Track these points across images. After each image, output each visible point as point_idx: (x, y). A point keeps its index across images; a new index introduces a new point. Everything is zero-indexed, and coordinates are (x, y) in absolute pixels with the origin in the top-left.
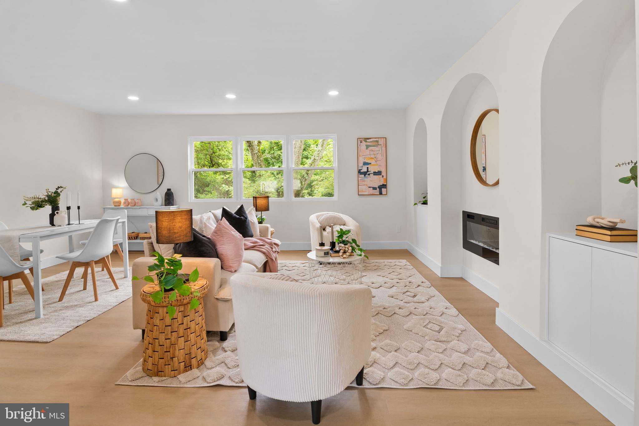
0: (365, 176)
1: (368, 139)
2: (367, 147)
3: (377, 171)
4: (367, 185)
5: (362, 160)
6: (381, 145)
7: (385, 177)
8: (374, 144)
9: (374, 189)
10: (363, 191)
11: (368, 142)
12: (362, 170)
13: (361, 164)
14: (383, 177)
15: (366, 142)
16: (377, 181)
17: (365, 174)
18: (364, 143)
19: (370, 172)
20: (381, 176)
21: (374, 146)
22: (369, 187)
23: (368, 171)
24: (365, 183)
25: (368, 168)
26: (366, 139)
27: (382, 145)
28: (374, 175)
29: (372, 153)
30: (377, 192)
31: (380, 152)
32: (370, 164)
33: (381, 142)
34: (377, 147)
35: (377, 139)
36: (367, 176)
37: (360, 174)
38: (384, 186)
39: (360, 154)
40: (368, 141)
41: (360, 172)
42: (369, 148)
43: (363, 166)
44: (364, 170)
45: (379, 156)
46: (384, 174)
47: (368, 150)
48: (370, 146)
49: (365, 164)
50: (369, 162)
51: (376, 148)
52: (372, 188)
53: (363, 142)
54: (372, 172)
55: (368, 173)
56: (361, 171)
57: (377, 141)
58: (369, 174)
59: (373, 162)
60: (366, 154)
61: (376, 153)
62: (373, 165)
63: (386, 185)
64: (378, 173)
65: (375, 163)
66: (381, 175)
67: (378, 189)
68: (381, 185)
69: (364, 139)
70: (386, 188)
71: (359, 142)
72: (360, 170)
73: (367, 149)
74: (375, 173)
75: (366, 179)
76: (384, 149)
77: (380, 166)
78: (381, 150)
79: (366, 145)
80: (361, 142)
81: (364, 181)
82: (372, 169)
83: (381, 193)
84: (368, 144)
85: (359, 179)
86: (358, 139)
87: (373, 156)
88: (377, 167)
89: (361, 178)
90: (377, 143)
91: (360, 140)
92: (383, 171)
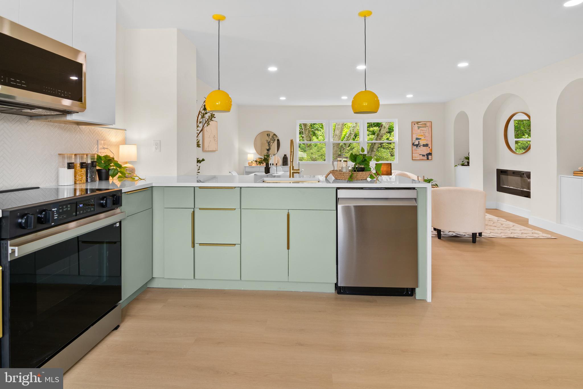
1: (419, 122)
2: (419, 128)
4: (418, 153)
5: (415, 137)
6: (428, 126)
7: (431, 148)
8: (424, 125)
9: (423, 156)
10: (415, 157)
13: (414, 139)
14: (429, 148)
15: (418, 124)
16: (425, 151)
17: (417, 145)
18: (416, 125)
20: (428, 147)
21: (423, 127)
22: (420, 155)
23: (419, 144)
24: (417, 152)
25: (419, 142)
29: (422, 132)
30: (425, 158)
31: (428, 131)
32: (421, 139)
33: (428, 124)
34: (425, 128)
36: (418, 147)
37: (414, 146)
38: (430, 154)
39: (414, 132)
40: (419, 123)
41: (413, 144)
44: (417, 143)
45: (427, 134)
46: (430, 146)
47: (419, 130)
48: (421, 127)
49: (417, 139)
53: (416, 124)
54: (422, 144)
55: (419, 145)
56: (415, 144)
57: (425, 124)
58: (420, 146)
59: (422, 138)
60: (418, 133)
61: (424, 132)
62: (422, 140)
63: (431, 153)
64: (426, 145)
65: (424, 139)
67: (426, 156)
68: (428, 154)
69: (416, 122)
70: (431, 155)
71: (413, 124)
72: (414, 143)
73: (418, 129)
74: (424, 145)
75: (417, 149)
76: (430, 129)
77: (427, 140)
79: (418, 127)
80: (414, 124)
81: (416, 151)
82: (422, 142)
83: (428, 159)
84: (419, 125)
85: (413, 149)
86: (412, 122)
87: (422, 134)
88: (425, 141)
89: (414, 149)
90: (425, 125)
91: (414, 123)
92: (429, 144)
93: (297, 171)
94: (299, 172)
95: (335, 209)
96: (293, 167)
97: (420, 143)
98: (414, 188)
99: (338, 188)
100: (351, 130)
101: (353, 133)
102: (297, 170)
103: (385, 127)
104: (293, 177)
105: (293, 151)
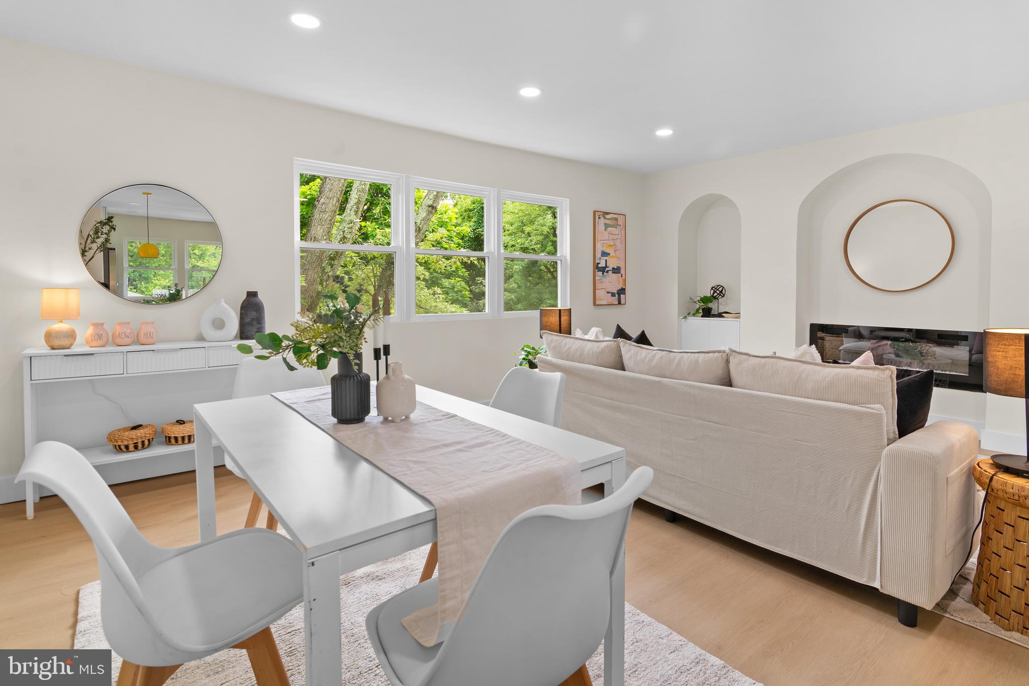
0: (603, 274)
1: (608, 213)
2: (606, 227)
3: (616, 268)
4: (605, 289)
5: (599, 248)
6: (620, 226)
7: (624, 277)
9: (613, 295)
10: (599, 299)
11: (607, 219)
12: (599, 263)
13: (598, 255)
14: (622, 277)
15: (605, 218)
16: (616, 283)
17: (603, 270)
18: (602, 221)
19: (608, 267)
20: (620, 275)
21: (613, 226)
22: (608, 293)
23: (606, 266)
24: (603, 285)
25: (606, 260)
26: (605, 214)
27: (622, 226)
28: (613, 273)
29: (611, 237)
30: (615, 300)
31: (619, 237)
32: (609, 254)
33: (620, 221)
34: (616, 228)
35: (616, 216)
36: (605, 273)
37: (598, 271)
38: (622, 291)
39: (598, 237)
40: (607, 216)
41: (597, 268)
42: (609, 228)
43: (602, 258)
44: (602, 264)
45: (618, 243)
46: (622, 271)
47: (606, 232)
48: (609, 226)
49: (604, 254)
50: (608, 251)
52: (610, 294)
53: (602, 218)
54: (611, 268)
55: (607, 269)
56: (600, 266)
57: (616, 219)
58: (608, 272)
59: (612, 252)
60: (605, 239)
61: (615, 237)
62: (613, 257)
63: (624, 289)
64: (616, 270)
65: (614, 254)
66: (620, 273)
67: (617, 295)
68: (620, 290)
69: (602, 213)
70: (625, 294)
71: (597, 217)
72: (598, 264)
73: (605, 230)
74: (614, 270)
75: (604, 280)
76: (623, 232)
77: (619, 258)
78: (620, 234)
79: (605, 224)
80: (599, 218)
81: (602, 282)
82: (612, 264)
83: (620, 303)
84: (607, 222)
85: (596, 278)
86: (594, 212)
87: (611, 243)
88: (616, 259)
89: (598, 278)
90: (615, 223)
91: (598, 215)
92: (622, 268)
97: (608, 265)
100: (346, 229)
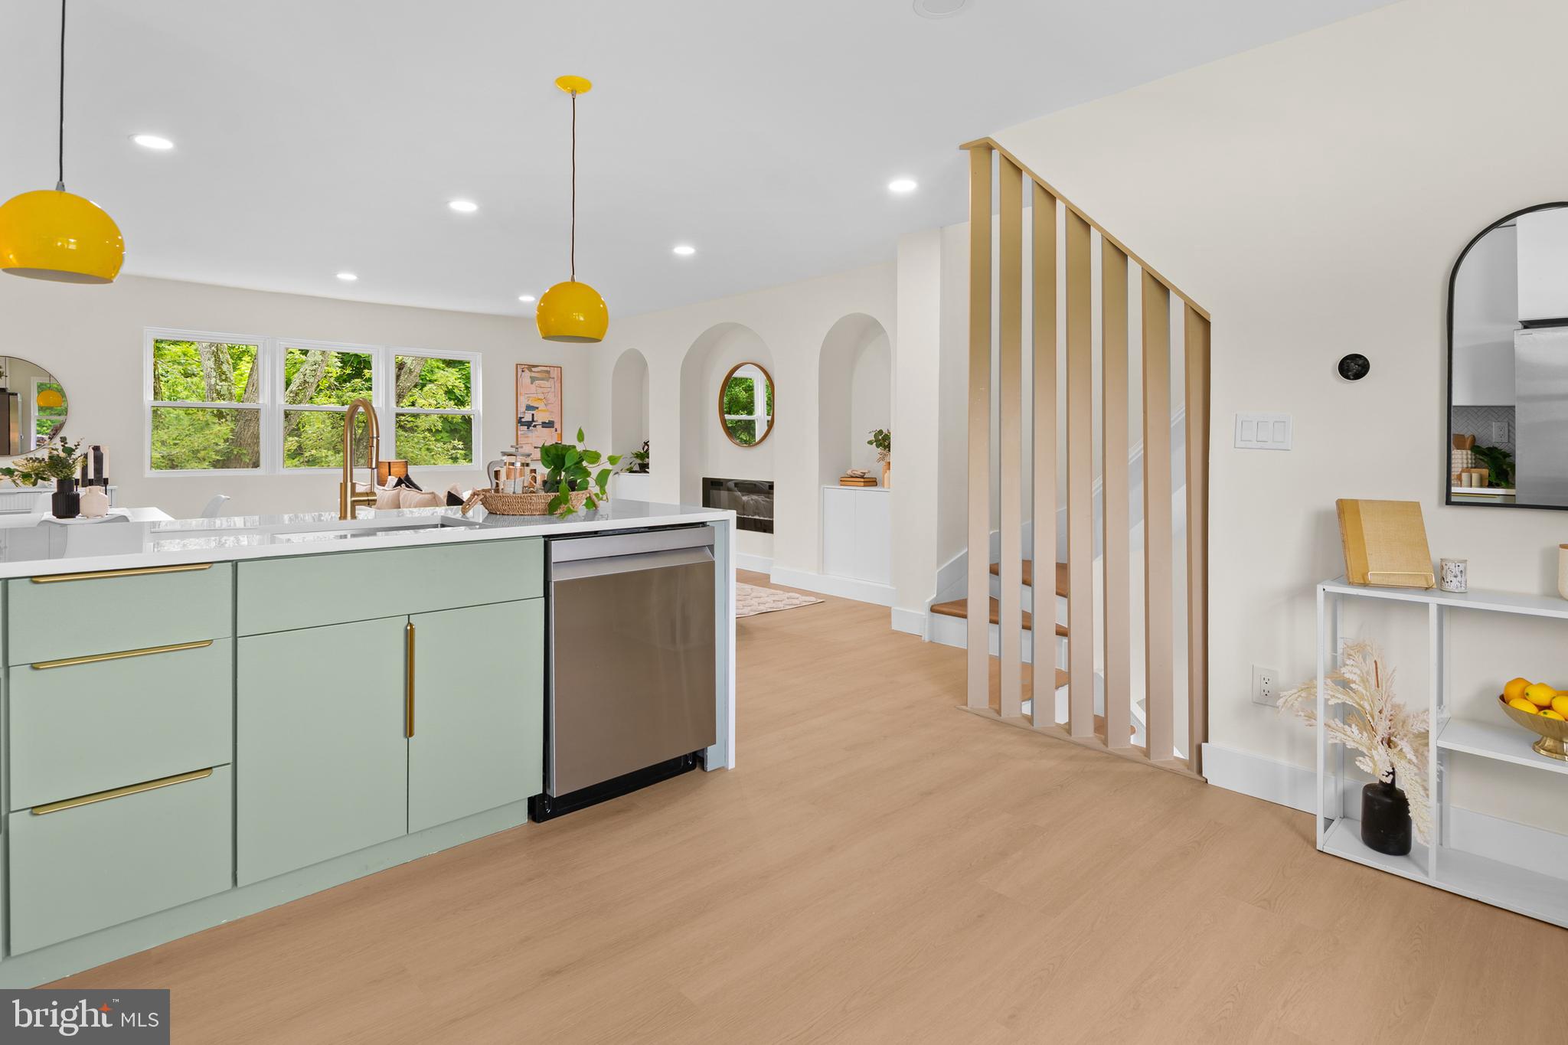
0: (528, 428)
1: (534, 366)
2: (533, 379)
3: (548, 422)
4: (533, 444)
5: (523, 402)
6: (553, 378)
7: (559, 431)
8: (543, 375)
11: (534, 372)
12: (523, 418)
13: (522, 408)
14: (556, 431)
15: (531, 371)
16: (549, 438)
17: (529, 424)
18: (527, 374)
19: (537, 421)
20: (554, 429)
21: (542, 379)
22: (535, 447)
23: (533, 421)
24: (529, 441)
25: (533, 415)
26: (530, 367)
27: (556, 379)
28: (543, 427)
29: (540, 390)
31: (553, 390)
32: (537, 408)
33: (554, 373)
34: (548, 381)
35: (548, 369)
36: (532, 428)
37: (521, 426)
39: (521, 390)
40: (533, 369)
41: (520, 421)
42: (536, 382)
43: (526, 412)
44: (528, 418)
45: (550, 396)
46: (557, 425)
47: (533, 387)
48: (537, 379)
49: (529, 408)
50: (535, 405)
51: (546, 382)
53: (527, 371)
54: (540, 422)
55: (534, 423)
56: (523, 420)
57: (548, 372)
58: (535, 426)
59: (541, 405)
60: (531, 392)
61: (545, 390)
62: (542, 411)
64: (548, 425)
65: (544, 408)
66: (553, 427)
69: (527, 366)
71: (520, 371)
72: (521, 418)
73: (532, 383)
74: (545, 425)
75: (530, 434)
76: (558, 385)
77: (552, 412)
78: (553, 387)
79: (531, 377)
80: (522, 371)
81: (528, 437)
82: (540, 417)
84: (533, 375)
85: (519, 432)
86: (517, 365)
87: (541, 396)
88: (547, 413)
89: (522, 432)
90: (547, 375)
91: (521, 368)
92: (555, 421)
93: (369, 498)
94: (375, 501)
95: (542, 594)
96: (353, 486)
97: (535, 419)
98: (703, 524)
99: (548, 539)
100: (308, 371)
101: (312, 380)
102: (367, 494)
103: (411, 372)
104: (354, 516)
105: (378, 436)
